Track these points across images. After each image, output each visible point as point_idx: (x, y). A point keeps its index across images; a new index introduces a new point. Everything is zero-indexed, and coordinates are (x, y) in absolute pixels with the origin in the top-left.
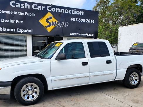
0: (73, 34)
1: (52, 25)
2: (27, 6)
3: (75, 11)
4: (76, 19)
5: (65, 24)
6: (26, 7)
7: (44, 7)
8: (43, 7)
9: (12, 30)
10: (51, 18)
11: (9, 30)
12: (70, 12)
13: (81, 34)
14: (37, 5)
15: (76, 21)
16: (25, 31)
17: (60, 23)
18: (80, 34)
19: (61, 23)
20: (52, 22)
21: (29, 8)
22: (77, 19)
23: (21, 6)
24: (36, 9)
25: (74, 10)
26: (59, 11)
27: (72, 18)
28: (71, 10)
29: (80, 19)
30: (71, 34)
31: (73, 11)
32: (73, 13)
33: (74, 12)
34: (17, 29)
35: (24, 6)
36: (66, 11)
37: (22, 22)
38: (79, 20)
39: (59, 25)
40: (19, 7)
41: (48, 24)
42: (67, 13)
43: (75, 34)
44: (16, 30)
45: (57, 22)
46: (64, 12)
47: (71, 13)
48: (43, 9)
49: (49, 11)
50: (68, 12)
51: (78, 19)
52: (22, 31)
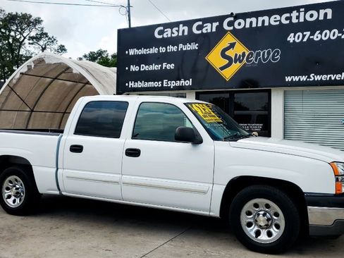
0: (296, 79)
1: (235, 63)
2: (184, 31)
3: (302, 14)
4: (304, 36)
5: (269, 53)
6: (180, 34)
7: (217, 23)
8: (215, 24)
9: (157, 84)
10: (232, 45)
11: (151, 84)
12: (287, 19)
13: (324, 77)
14: (203, 24)
15: (305, 40)
16: (178, 83)
17: (255, 55)
18: (318, 78)
19: (258, 54)
20: (236, 55)
21: (186, 33)
22: (308, 34)
23: (172, 33)
24: (200, 32)
25: (299, 12)
26: (254, 25)
27: (292, 35)
28: (288, 15)
29: (321, 33)
30: (288, 79)
31: (295, 14)
32: (297, 21)
33: (298, 17)
34: (165, 81)
35: (178, 31)
36: (273, 20)
37: (172, 66)
38: (317, 37)
39: (253, 59)
40: (169, 36)
41: (227, 62)
42: (278, 23)
43: (304, 78)
44: (162, 84)
45: (247, 54)
46: (266, 24)
47: (288, 22)
48: (214, 30)
49: (228, 31)
50: (280, 21)
51: (312, 34)
52: (173, 84)
